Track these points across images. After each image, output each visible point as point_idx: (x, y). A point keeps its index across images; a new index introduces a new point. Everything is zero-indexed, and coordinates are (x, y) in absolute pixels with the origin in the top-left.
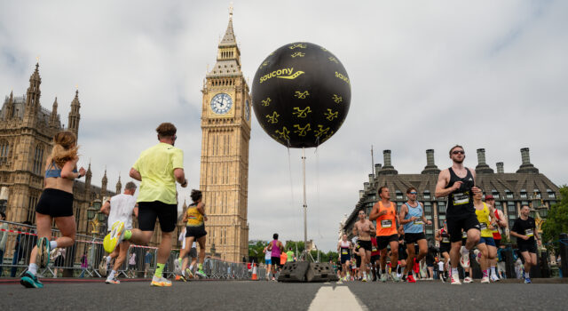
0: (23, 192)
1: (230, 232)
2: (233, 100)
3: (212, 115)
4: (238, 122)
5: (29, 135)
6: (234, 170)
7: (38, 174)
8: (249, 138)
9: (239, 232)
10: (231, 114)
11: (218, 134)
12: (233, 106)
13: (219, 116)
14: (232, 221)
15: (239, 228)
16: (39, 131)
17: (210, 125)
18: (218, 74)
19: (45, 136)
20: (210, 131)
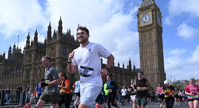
0: (59, 65)
1: (155, 76)
2: (151, 16)
3: (142, 25)
4: (155, 25)
5: (59, 44)
6: (155, 48)
7: (65, 58)
8: (162, 32)
9: (160, 76)
10: (151, 22)
11: (146, 33)
12: (151, 18)
13: (146, 24)
14: (156, 71)
15: (160, 74)
16: (64, 41)
17: (142, 30)
18: (144, 6)
19: (67, 43)
20: (142, 32)
